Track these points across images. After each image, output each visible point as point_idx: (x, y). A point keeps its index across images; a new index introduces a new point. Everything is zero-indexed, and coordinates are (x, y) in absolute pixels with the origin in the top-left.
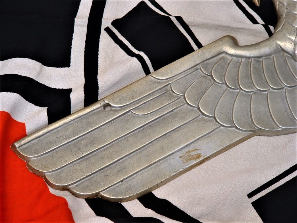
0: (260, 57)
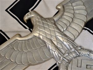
0: (28, 40)
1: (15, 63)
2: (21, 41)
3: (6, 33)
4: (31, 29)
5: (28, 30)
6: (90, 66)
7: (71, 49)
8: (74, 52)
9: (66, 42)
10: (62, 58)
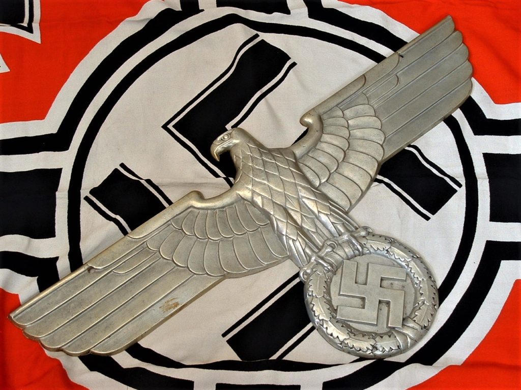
0: (223, 207)
1: (184, 271)
2: (201, 211)
3: (161, 189)
4: (231, 179)
5: (221, 180)
6: (392, 281)
7: (340, 234)
8: (349, 242)
9: (327, 215)
10: (315, 260)
